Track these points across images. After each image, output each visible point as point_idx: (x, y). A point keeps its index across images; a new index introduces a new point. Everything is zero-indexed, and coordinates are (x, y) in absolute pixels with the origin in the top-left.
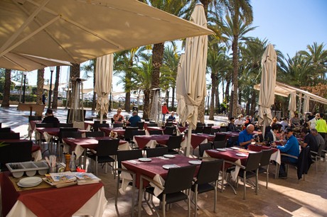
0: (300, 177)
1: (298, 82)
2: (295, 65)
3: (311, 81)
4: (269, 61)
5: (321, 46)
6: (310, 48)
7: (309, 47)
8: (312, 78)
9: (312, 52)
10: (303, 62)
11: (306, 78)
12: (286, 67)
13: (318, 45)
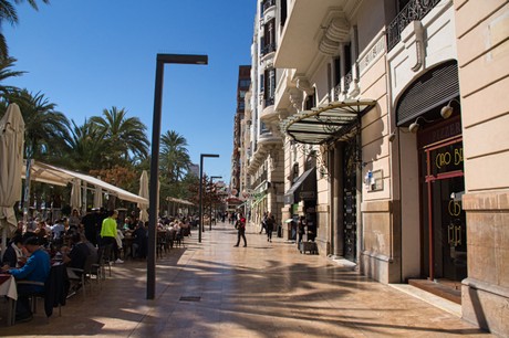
0: (49, 313)
1: (88, 163)
2: (85, 137)
3: (106, 162)
4: (11, 132)
5: (121, 113)
6: (107, 114)
7: (106, 112)
8: (108, 158)
9: (111, 120)
10: (94, 134)
11: (99, 157)
12: (70, 140)
13: (118, 111)
